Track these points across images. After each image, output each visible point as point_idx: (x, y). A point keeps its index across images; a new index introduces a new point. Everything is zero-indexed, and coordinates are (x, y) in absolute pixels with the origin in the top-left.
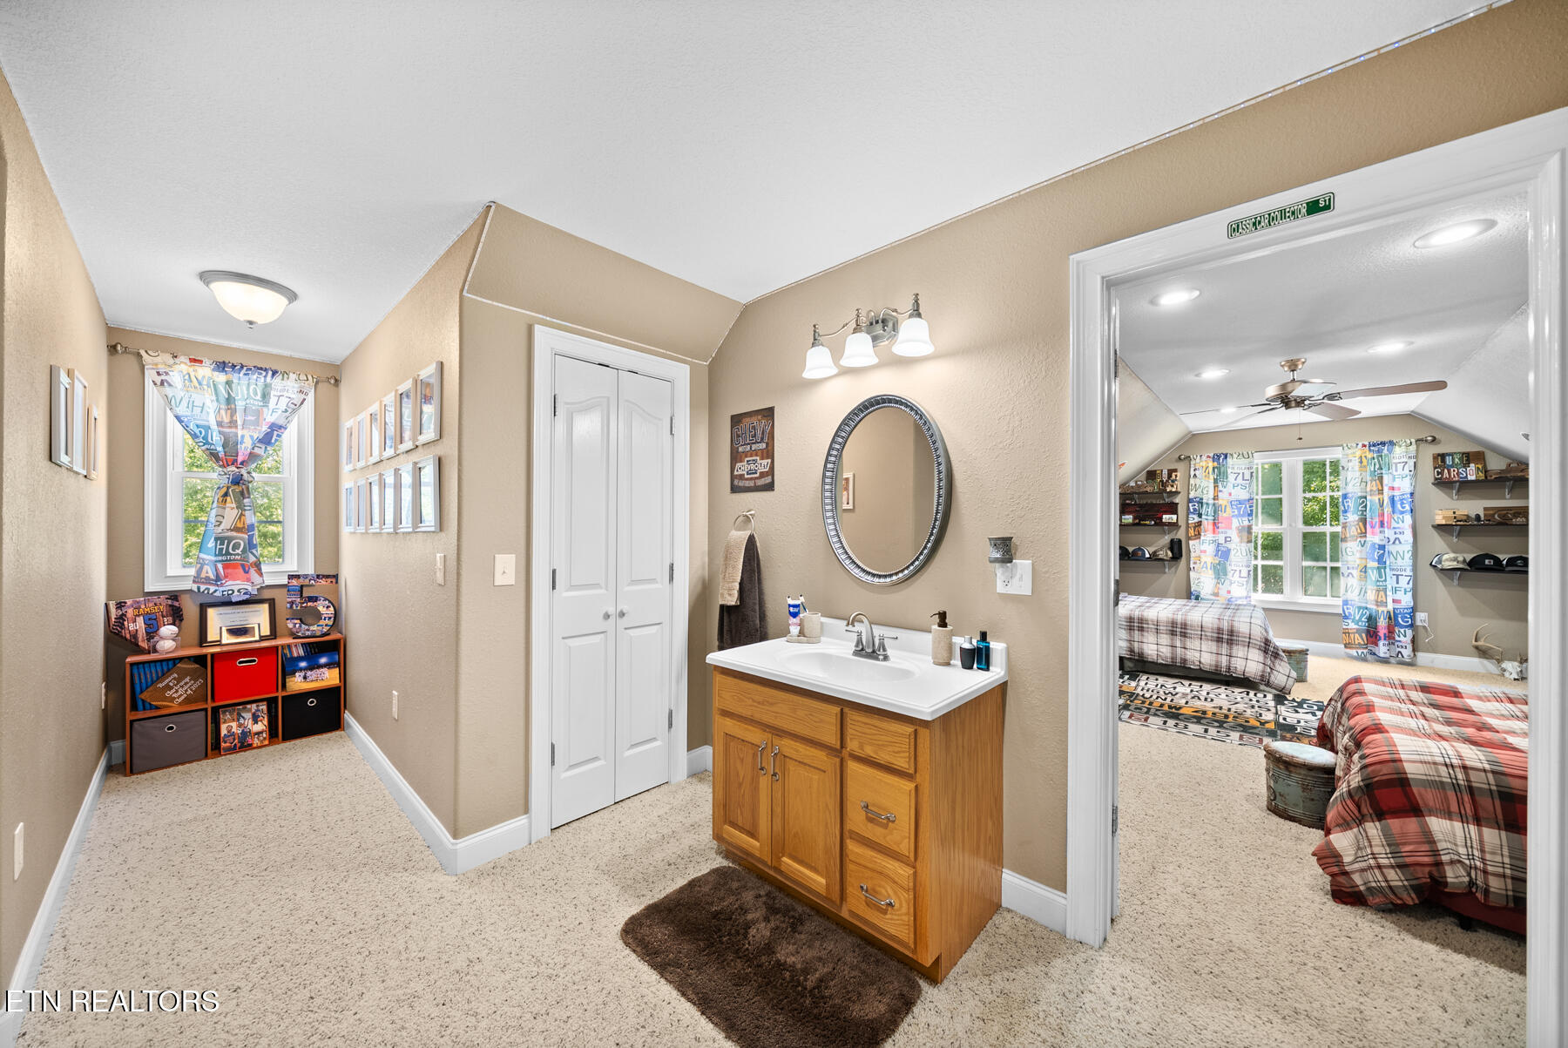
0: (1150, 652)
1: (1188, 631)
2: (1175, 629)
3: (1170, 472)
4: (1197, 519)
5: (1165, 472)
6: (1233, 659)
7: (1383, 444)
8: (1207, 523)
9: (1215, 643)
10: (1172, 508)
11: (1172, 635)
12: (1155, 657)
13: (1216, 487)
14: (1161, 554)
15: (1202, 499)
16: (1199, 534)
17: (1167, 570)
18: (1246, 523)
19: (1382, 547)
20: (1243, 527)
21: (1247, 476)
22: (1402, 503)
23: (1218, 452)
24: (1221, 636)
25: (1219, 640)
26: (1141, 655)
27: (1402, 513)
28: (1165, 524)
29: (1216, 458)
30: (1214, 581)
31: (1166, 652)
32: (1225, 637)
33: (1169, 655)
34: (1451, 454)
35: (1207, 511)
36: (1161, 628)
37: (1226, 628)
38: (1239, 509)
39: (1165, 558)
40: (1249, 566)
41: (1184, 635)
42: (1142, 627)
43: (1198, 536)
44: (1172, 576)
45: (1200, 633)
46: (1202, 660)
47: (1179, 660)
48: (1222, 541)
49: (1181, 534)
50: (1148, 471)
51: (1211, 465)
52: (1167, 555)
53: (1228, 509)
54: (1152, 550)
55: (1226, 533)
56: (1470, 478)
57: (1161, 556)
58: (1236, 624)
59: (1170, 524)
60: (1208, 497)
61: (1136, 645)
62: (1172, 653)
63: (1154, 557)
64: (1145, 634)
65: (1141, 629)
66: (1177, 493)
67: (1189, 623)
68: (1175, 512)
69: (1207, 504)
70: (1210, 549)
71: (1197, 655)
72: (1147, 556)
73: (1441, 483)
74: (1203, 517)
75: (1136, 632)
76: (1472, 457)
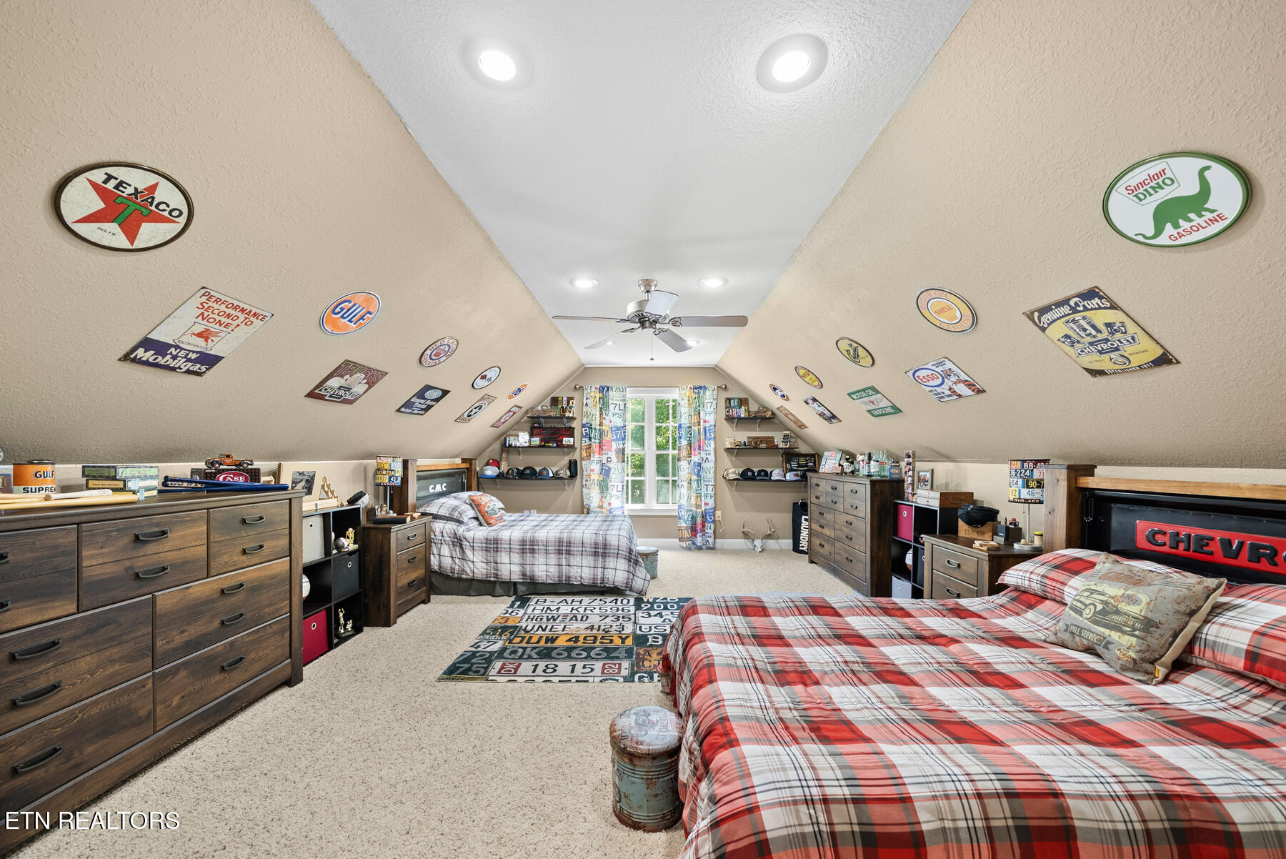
0: (540, 574)
1: (573, 549)
2: (561, 548)
3: (569, 399)
4: (588, 442)
5: (565, 399)
6: (606, 570)
7: (700, 388)
8: (595, 447)
9: (592, 558)
10: (570, 432)
11: (559, 554)
12: (544, 579)
13: (601, 414)
14: (562, 474)
15: (591, 425)
16: (590, 455)
17: (566, 488)
18: (621, 446)
19: (699, 465)
20: (619, 449)
21: (622, 407)
22: (710, 433)
23: (603, 384)
24: (597, 550)
25: (596, 554)
26: (532, 577)
27: (710, 439)
28: (564, 446)
29: (602, 389)
30: (600, 495)
31: (553, 571)
32: (600, 550)
33: (556, 574)
34: (733, 399)
35: (595, 434)
36: (550, 548)
37: (601, 542)
38: (616, 434)
39: (564, 477)
40: (622, 482)
41: (569, 553)
42: (534, 549)
43: (589, 456)
44: (569, 494)
45: (581, 549)
46: (583, 575)
47: (564, 578)
48: (605, 461)
49: (576, 456)
50: (552, 398)
51: (598, 395)
52: (566, 474)
53: (609, 434)
54: (555, 470)
55: (607, 454)
56: (742, 416)
57: (561, 475)
58: (608, 537)
59: (569, 446)
60: (596, 423)
61: (528, 567)
62: (559, 572)
63: (556, 477)
64: (536, 555)
65: (533, 551)
66: (573, 419)
67: (572, 540)
68: (572, 435)
69: (595, 429)
70: (597, 468)
71: (579, 570)
72: (551, 475)
73: (729, 419)
74: (593, 440)
75: (528, 555)
76: (743, 402)
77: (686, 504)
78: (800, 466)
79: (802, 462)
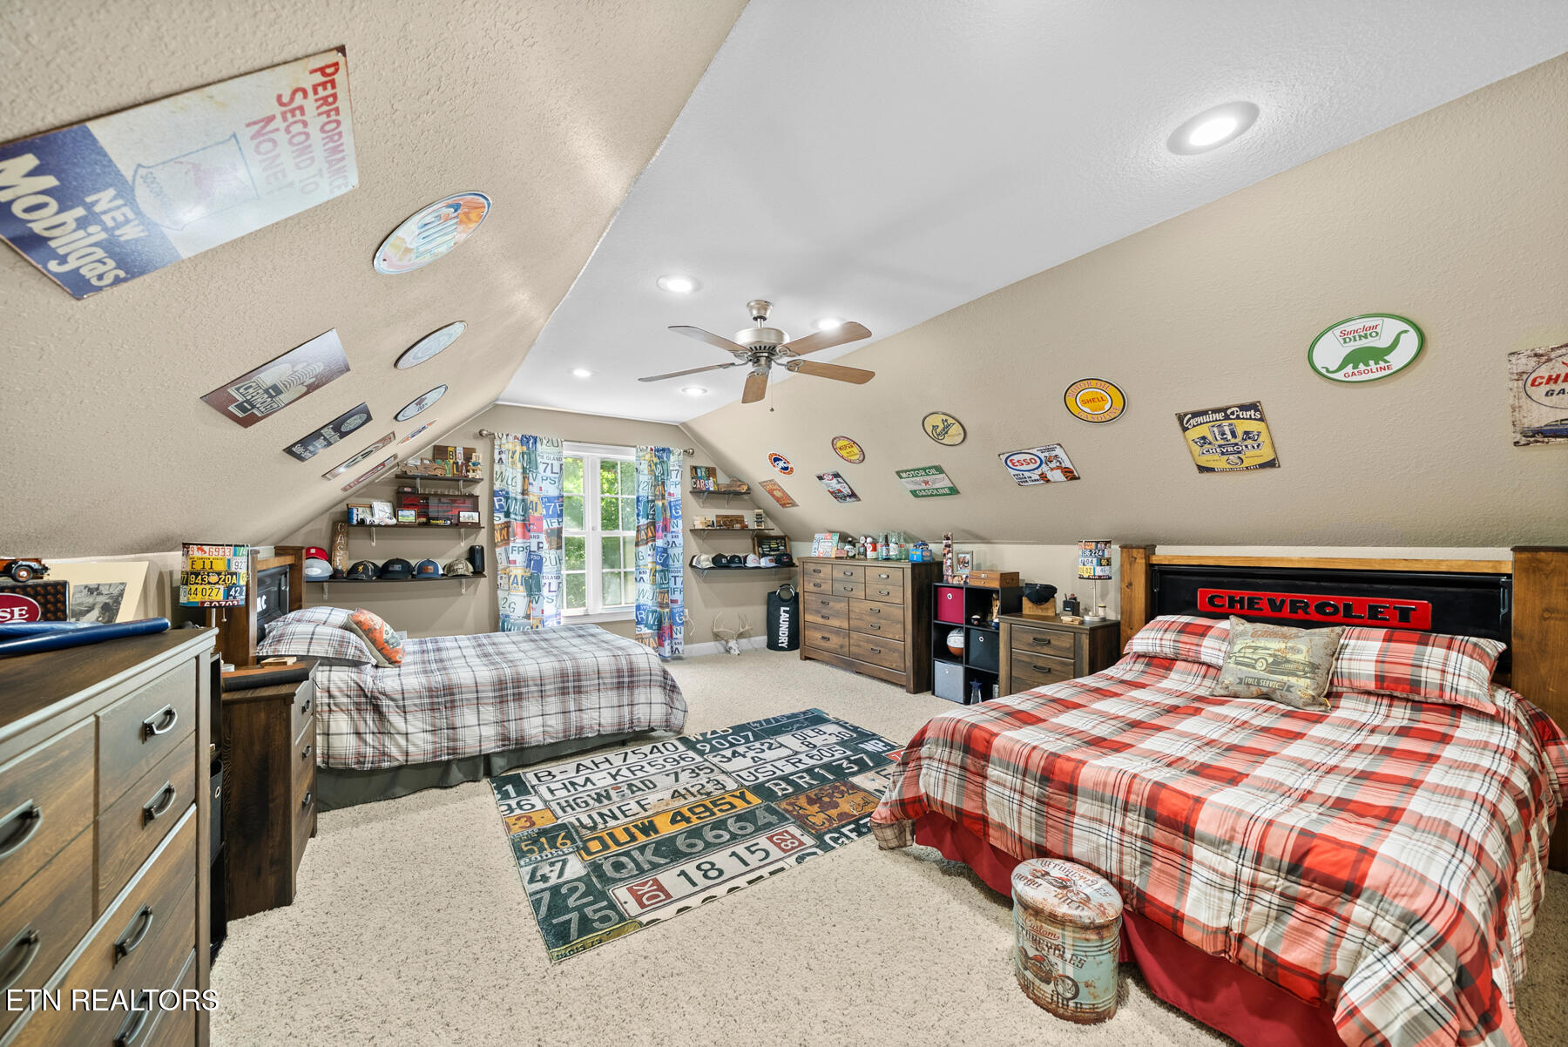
0: (534, 732)
1: (584, 683)
2: (566, 685)
3: (468, 451)
4: (503, 520)
5: (460, 451)
6: (636, 707)
7: (663, 450)
8: (517, 526)
9: (615, 692)
10: (472, 503)
11: (563, 694)
12: (541, 738)
13: (525, 477)
15: (507, 493)
16: (508, 539)
17: (463, 591)
18: (556, 525)
19: (665, 550)
20: (552, 530)
21: (556, 469)
22: (676, 509)
23: (528, 433)
24: (621, 680)
25: (620, 686)
26: (520, 741)
27: (676, 518)
28: (465, 525)
30: (527, 599)
31: (555, 723)
32: (626, 680)
33: (560, 727)
34: (700, 468)
35: (516, 508)
36: (547, 687)
37: (625, 668)
38: (547, 508)
39: (467, 573)
40: (558, 578)
41: (579, 690)
42: (520, 694)
43: (506, 541)
44: (474, 598)
45: (597, 682)
46: (603, 722)
47: (573, 731)
48: (534, 548)
49: (481, 539)
50: (435, 447)
51: (519, 449)
52: (467, 570)
53: (539, 507)
54: (447, 561)
55: (538, 537)
56: (712, 489)
57: (460, 572)
58: (634, 659)
59: (469, 525)
60: (515, 490)
61: (512, 726)
62: (565, 723)
64: (525, 703)
65: (519, 697)
66: (475, 481)
67: (582, 670)
68: (475, 509)
69: (516, 499)
70: (520, 558)
71: (595, 714)
72: (441, 572)
73: (696, 492)
74: (512, 516)
75: (511, 704)
76: (711, 472)
77: (650, 603)
78: (772, 550)
79: (774, 546)
